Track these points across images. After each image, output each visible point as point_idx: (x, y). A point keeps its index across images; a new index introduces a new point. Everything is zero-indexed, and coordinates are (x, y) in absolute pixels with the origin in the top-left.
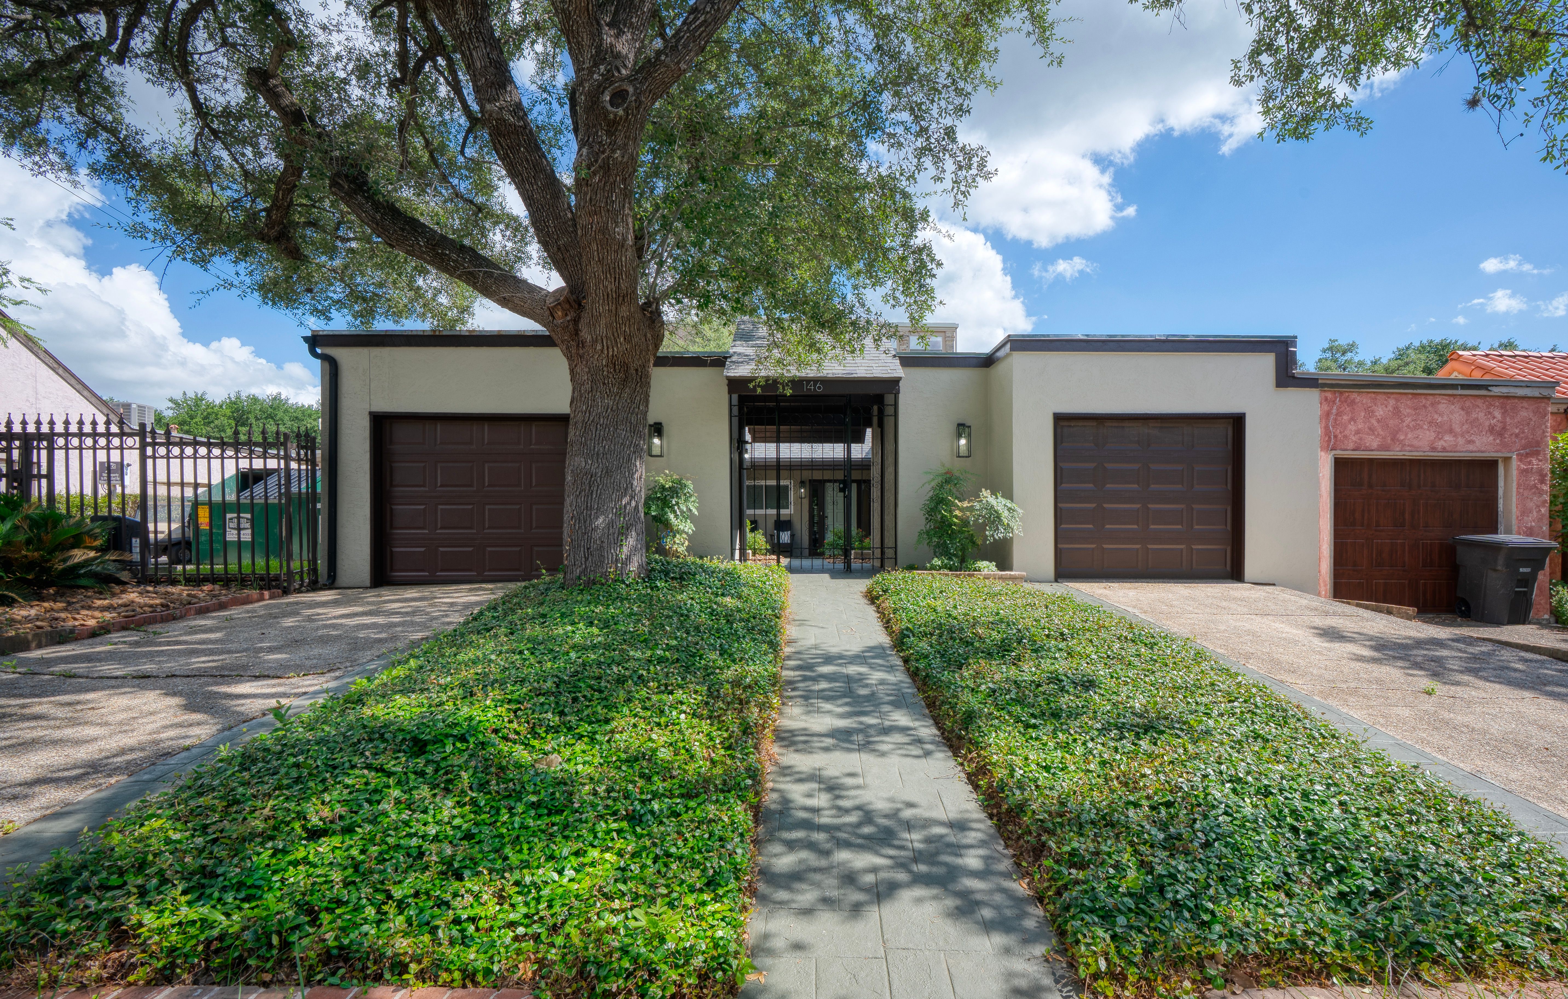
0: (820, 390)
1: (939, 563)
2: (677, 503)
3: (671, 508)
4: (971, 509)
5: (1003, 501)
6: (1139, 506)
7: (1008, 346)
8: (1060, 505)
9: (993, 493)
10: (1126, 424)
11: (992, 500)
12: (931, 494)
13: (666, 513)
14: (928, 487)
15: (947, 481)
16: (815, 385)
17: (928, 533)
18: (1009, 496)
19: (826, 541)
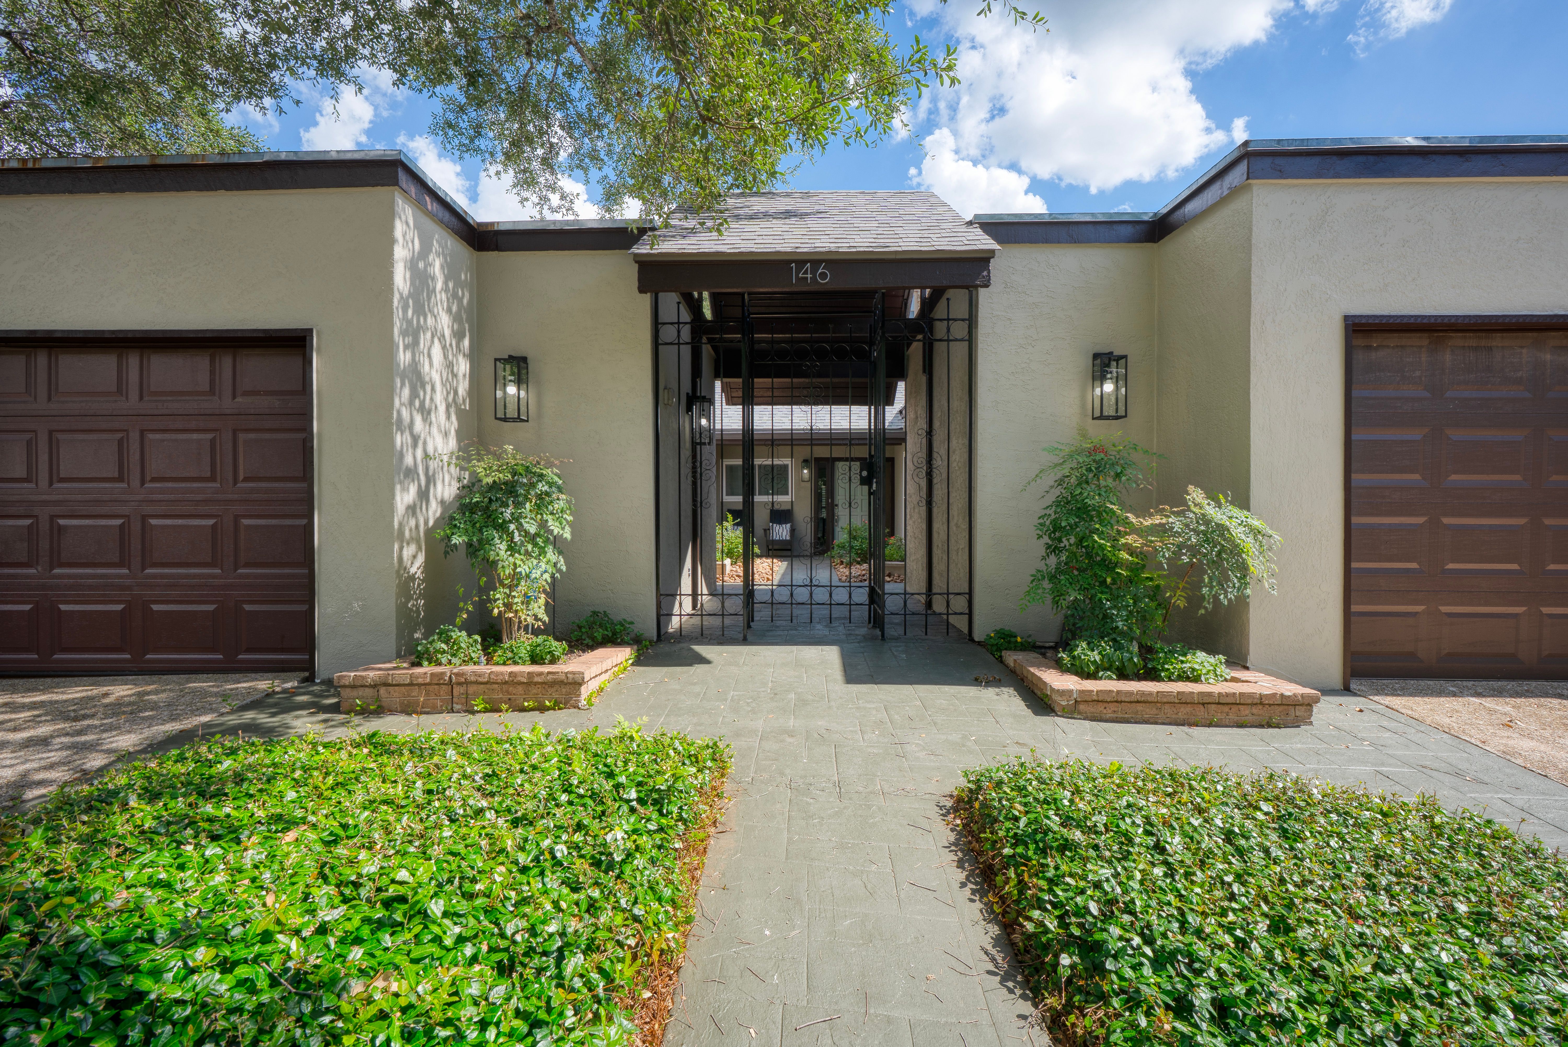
0: (826, 280)
1: (1095, 656)
2: (516, 519)
3: (502, 528)
4: (1163, 530)
5: (1235, 511)
6: (1522, 521)
7: (1242, 168)
8: (1355, 520)
9: (1212, 496)
10: (1497, 340)
11: (1211, 510)
12: (1057, 492)
13: (489, 541)
14: (1050, 479)
15: (1099, 468)
16: (814, 271)
17: (1053, 578)
18: (1244, 503)
19: (836, 542)
